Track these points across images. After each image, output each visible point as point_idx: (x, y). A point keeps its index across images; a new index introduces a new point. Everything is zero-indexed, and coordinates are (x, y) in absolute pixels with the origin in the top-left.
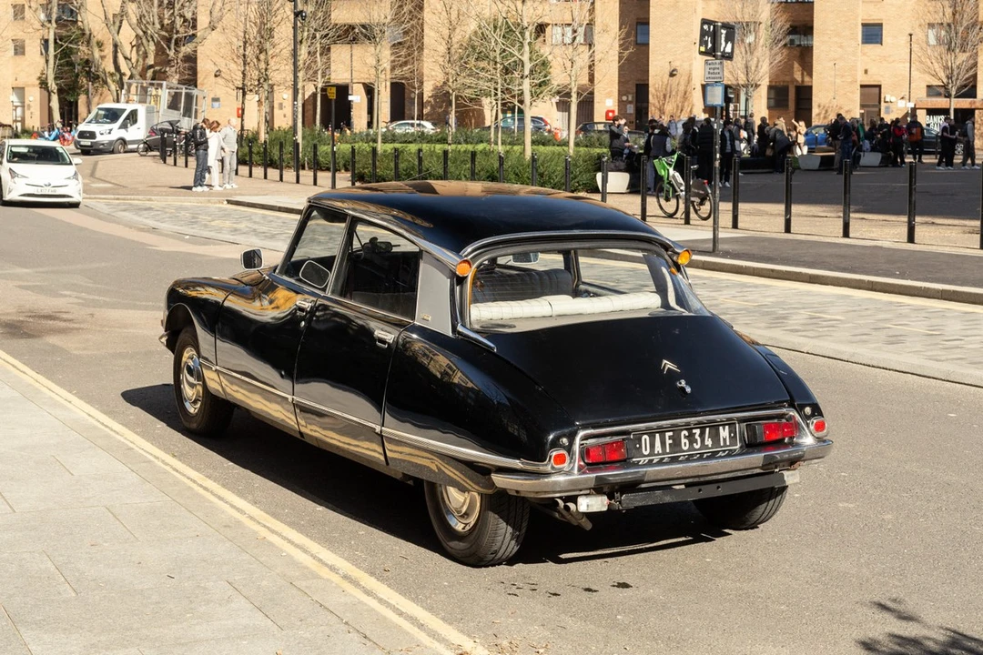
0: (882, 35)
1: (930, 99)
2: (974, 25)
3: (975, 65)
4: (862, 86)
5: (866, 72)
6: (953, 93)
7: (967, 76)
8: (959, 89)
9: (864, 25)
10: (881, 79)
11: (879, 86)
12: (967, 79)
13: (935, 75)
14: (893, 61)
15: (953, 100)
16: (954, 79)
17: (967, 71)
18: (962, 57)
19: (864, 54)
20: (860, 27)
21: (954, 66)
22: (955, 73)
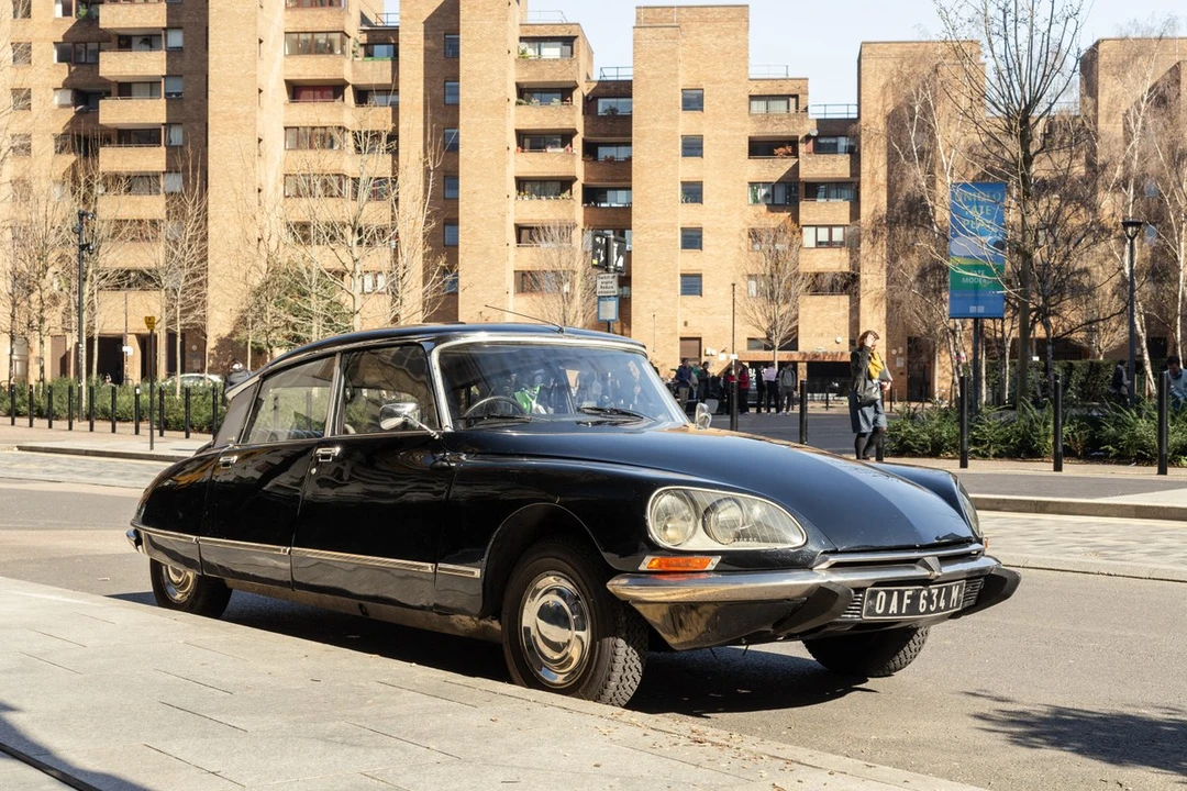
0: (701, 286)
1: (752, 352)
2: (797, 275)
3: (796, 317)
4: (682, 339)
5: (686, 324)
6: (777, 344)
7: (790, 327)
8: (782, 341)
9: (683, 276)
10: (701, 331)
11: (700, 339)
12: (790, 330)
13: (759, 327)
14: (713, 313)
15: (777, 352)
16: (778, 331)
17: (791, 322)
18: (784, 309)
19: (684, 306)
20: (679, 277)
21: (778, 317)
22: (779, 323)
